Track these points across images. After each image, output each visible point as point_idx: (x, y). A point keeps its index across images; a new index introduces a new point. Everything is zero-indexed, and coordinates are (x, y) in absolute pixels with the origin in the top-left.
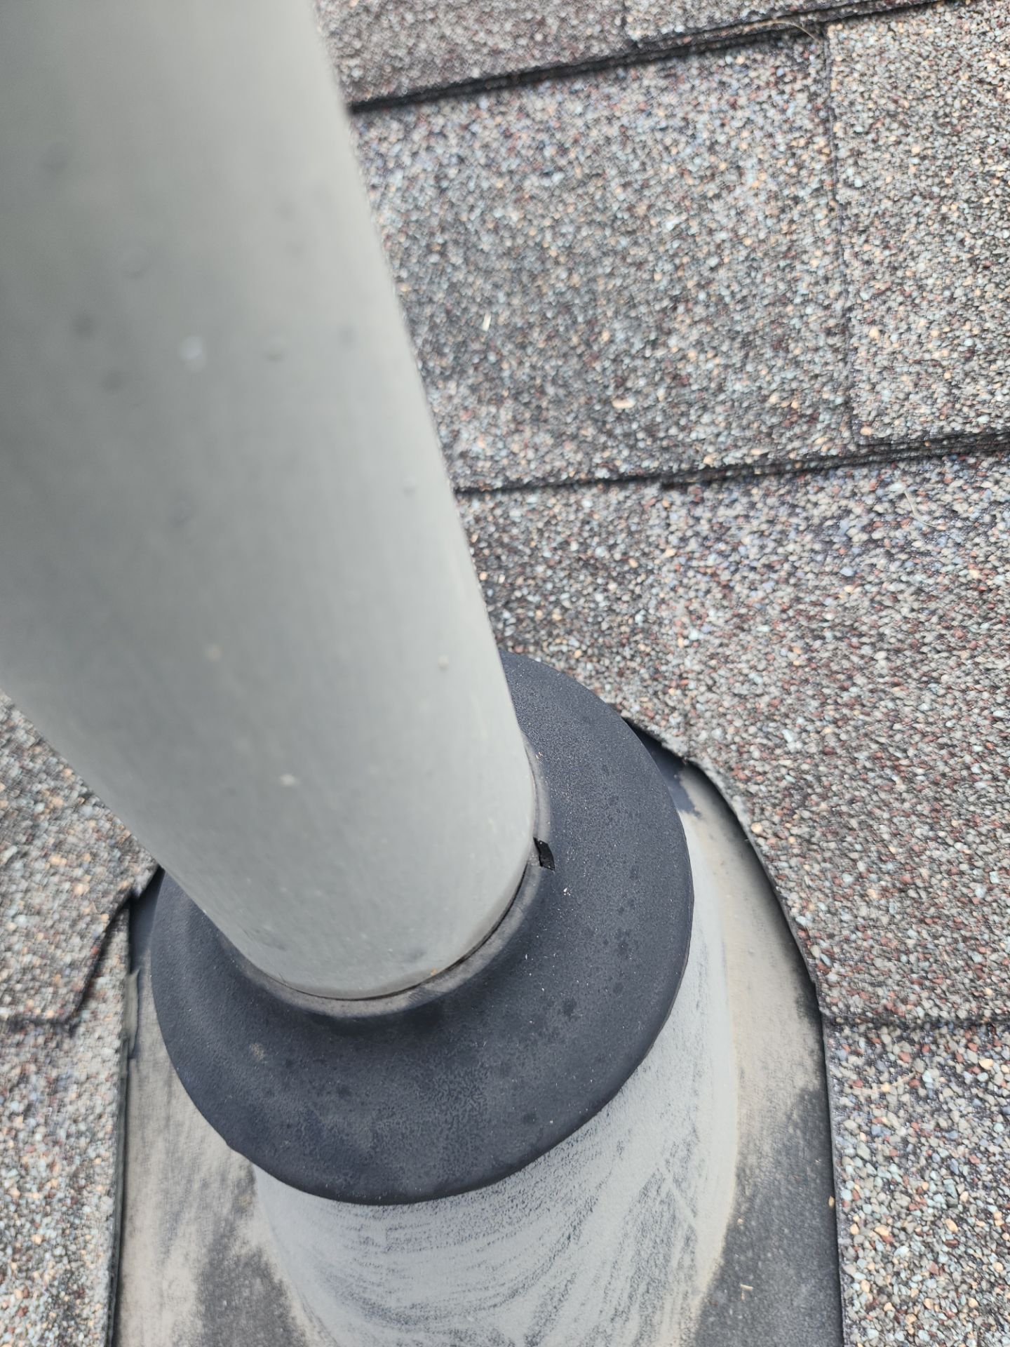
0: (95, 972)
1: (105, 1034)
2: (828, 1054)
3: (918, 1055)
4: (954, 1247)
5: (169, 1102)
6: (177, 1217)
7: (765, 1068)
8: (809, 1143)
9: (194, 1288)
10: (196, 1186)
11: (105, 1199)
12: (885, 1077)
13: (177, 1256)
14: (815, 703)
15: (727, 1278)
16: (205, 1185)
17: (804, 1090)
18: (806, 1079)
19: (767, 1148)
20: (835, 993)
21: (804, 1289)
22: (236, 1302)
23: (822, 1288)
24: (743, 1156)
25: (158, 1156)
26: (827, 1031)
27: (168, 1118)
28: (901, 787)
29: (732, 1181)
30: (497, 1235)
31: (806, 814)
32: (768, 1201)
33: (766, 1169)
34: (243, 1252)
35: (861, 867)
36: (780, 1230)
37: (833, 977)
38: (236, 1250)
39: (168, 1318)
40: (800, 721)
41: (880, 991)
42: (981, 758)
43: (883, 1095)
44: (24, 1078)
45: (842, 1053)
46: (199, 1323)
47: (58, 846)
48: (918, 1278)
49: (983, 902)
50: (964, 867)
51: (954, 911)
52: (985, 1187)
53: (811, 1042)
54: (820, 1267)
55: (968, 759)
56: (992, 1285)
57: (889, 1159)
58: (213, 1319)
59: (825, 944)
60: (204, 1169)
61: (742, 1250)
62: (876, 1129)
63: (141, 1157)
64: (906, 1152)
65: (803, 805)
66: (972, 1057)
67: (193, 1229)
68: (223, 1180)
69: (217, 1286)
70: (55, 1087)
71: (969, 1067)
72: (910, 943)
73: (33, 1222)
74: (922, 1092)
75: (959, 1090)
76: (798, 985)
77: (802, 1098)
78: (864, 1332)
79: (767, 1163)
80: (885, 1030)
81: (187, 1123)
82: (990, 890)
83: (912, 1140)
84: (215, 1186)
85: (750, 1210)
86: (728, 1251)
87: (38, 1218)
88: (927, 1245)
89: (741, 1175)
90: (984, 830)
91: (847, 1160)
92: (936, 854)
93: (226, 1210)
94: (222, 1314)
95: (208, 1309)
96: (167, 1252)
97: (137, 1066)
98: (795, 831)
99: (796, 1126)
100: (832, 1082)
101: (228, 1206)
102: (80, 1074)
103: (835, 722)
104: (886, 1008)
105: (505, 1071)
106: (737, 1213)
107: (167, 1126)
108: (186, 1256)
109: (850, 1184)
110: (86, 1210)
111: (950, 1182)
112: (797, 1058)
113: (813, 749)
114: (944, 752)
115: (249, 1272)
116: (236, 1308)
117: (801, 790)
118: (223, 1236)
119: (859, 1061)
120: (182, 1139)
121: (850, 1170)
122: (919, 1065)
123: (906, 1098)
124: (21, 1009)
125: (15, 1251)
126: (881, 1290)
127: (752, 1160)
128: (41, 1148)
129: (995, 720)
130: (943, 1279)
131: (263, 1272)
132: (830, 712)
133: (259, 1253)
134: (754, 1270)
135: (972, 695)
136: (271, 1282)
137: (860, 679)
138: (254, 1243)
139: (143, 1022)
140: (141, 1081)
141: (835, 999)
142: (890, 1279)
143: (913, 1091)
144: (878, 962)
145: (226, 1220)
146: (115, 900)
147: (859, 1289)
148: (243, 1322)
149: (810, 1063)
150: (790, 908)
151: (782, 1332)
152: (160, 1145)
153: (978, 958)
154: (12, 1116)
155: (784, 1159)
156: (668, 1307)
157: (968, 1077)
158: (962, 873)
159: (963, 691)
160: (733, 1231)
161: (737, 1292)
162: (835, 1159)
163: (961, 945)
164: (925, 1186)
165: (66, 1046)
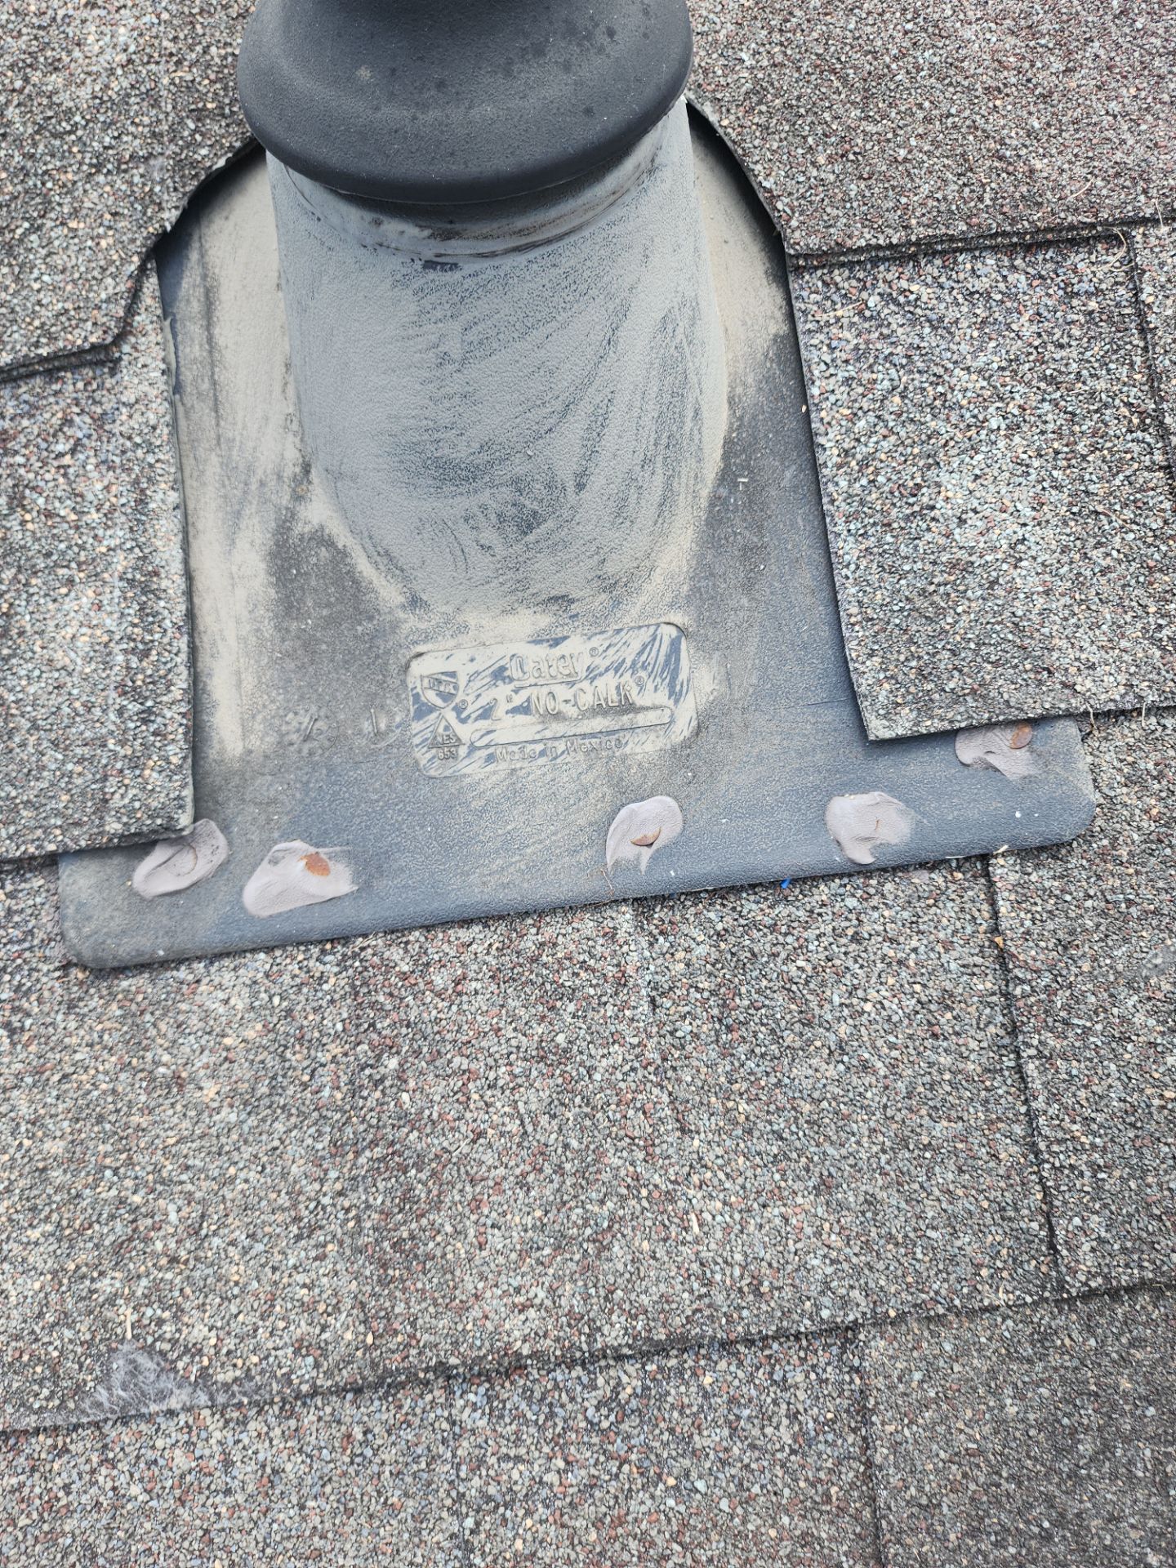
0: (131, 311)
1: (149, 361)
2: (793, 296)
3: (865, 288)
4: (900, 415)
5: (218, 425)
6: (238, 514)
7: (744, 324)
8: (783, 372)
9: (263, 566)
10: (254, 487)
11: (171, 493)
12: (838, 306)
13: (242, 543)
14: (764, 32)
15: (726, 477)
16: (262, 484)
17: (776, 335)
18: (779, 327)
19: (750, 380)
20: (797, 234)
21: (788, 474)
22: (305, 568)
23: (802, 471)
24: (732, 388)
25: (213, 467)
26: (791, 278)
27: (219, 438)
28: (836, 83)
29: (726, 406)
30: (554, 324)
31: (764, 108)
32: (754, 417)
33: (750, 395)
34: (306, 530)
35: (810, 140)
36: (766, 436)
37: (794, 223)
38: (299, 528)
39: (241, 593)
40: (753, 45)
41: (832, 230)
42: (896, 59)
43: (838, 319)
44: (67, 422)
45: (805, 294)
46: (272, 592)
47: (75, 213)
48: (874, 439)
49: (906, 160)
50: (890, 136)
51: (884, 168)
52: (919, 372)
53: (779, 299)
54: (799, 456)
55: (887, 59)
56: (929, 437)
57: (847, 362)
58: (285, 586)
59: (786, 200)
60: (260, 472)
61: (736, 456)
62: (834, 343)
63: (195, 474)
64: (859, 354)
65: (760, 102)
66: (904, 284)
67: (256, 520)
68: (280, 477)
69: (284, 560)
70: (100, 421)
71: (903, 292)
72: (853, 194)
73: (95, 537)
74: (867, 313)
75: (896, 309)
76: (766, 260)
77: (775, 341)
78: (837, 484)
79: (752, 391)
80: (836, 272)
81: (238, 438)
82: (910, 152)
83: (862, 347)
84: (272, 483)
85: (739, 427)
86: (726, 457)
87: (100, 532)
88: (879, 417)
89: (731, 401)
90: (903, 109)
91: (814, 366)
92: (868, 129)
93: (285, 500)
94: (292, 581)
95: (278, 579)
96: (233, 542)
97: (181, 399)
98: (756, 120)
99: (772, 361)
100: (798, 314)
101: (287, 497)
102: (129, 397)
103: (781, 44)
104: (837, 244)
105: (567, 67)
106: (731, 430)
107: (219, 444)
108: (252, 544)
109: (817, 383)
110: (152, 506)
111: (893, 371)
112: (769, 313)
113: (765, 63)
114: (869, 57)
115: (313, 544)
116: (306, 574)
117: (758, 92)
118: (285, 522)
119: (819, 298)
120: (235, 453)
121: (816, 373)
122: (864, 295)
123: (856, 319)
124: (61, 344)
125: (79, 564)
126: (846, 452)
127: (739, 390)
128: (95, 475)
129: (906, 33)
130: (893, 439)
131: (329, 543)
132: (776, 37)
133: (322, 528)
134: (748, 467)
135: (887, 16)
136: (336, 548)
137: (798, 12)
138: (315, 522)
139: (182, 362)
140: (187, 412)
141: (799, 238)
142: (853, 443)
143: (860, 313)
144: (829, 210)
145: (287, 509)
146: (143, 245)
147: (830, 456)
148: (313, 583)
149: (779, 315)
150: (756, 176)
151: (773, 506)
152: (214, 459)
153: (904, 200)
154: (60, 455)
155: (763, 385)
156: (684, 472)
157: (902, 299)
158: (889, 141)
159: (880, 14)
160: (728, 443)
161: (736, 484)
162: (805, 369)
163: (891, 193)
164: (874, 376)
165: (109, 382)
